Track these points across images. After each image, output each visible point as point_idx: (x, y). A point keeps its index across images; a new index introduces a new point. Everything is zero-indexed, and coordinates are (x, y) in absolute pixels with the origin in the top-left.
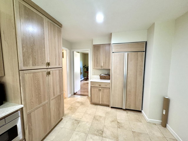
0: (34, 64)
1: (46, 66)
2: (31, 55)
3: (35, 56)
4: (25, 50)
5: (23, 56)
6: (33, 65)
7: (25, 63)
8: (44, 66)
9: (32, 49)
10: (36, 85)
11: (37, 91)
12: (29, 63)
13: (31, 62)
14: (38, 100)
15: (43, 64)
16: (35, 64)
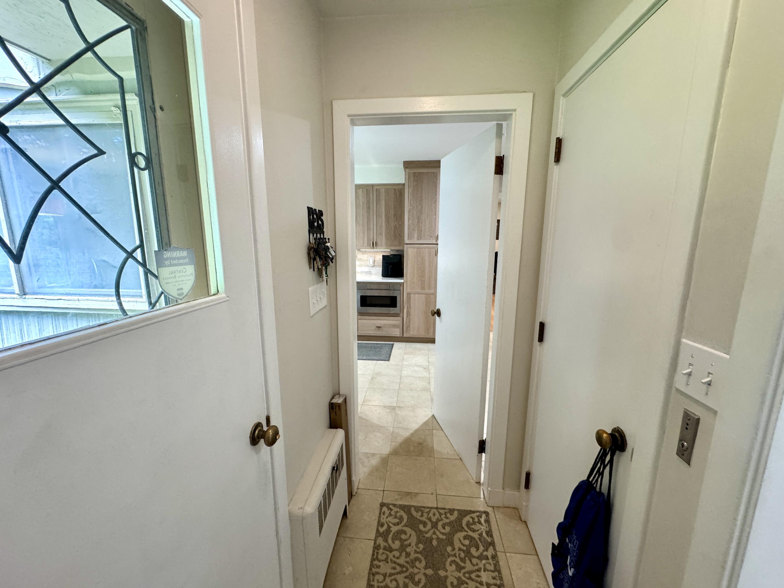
0: (419, 237)
1: (435, 240)
2: (417, 227)
3: (422, 227)
4: (410, 222)
5: (408, 229)
6: (418, 239)
7: (410, 236)
8: (433, 240)
9: (418, 219)
10: (419, 264)
11: (420, 272)
12: (414, 236)
13: (416, 236)
14: (420, 283)
15: (431, 237)
16: (421, 238)
